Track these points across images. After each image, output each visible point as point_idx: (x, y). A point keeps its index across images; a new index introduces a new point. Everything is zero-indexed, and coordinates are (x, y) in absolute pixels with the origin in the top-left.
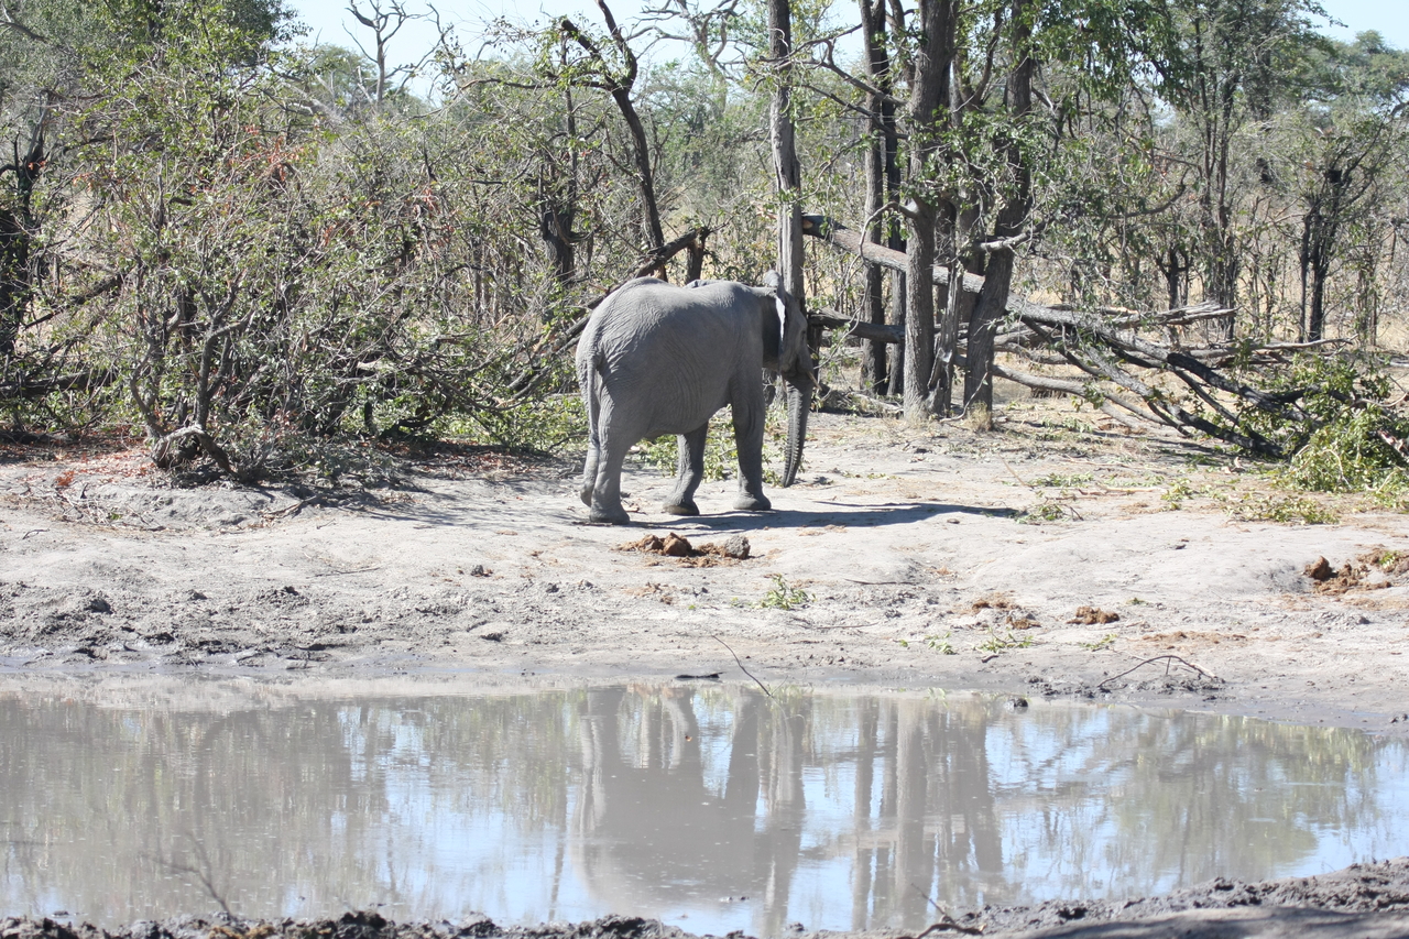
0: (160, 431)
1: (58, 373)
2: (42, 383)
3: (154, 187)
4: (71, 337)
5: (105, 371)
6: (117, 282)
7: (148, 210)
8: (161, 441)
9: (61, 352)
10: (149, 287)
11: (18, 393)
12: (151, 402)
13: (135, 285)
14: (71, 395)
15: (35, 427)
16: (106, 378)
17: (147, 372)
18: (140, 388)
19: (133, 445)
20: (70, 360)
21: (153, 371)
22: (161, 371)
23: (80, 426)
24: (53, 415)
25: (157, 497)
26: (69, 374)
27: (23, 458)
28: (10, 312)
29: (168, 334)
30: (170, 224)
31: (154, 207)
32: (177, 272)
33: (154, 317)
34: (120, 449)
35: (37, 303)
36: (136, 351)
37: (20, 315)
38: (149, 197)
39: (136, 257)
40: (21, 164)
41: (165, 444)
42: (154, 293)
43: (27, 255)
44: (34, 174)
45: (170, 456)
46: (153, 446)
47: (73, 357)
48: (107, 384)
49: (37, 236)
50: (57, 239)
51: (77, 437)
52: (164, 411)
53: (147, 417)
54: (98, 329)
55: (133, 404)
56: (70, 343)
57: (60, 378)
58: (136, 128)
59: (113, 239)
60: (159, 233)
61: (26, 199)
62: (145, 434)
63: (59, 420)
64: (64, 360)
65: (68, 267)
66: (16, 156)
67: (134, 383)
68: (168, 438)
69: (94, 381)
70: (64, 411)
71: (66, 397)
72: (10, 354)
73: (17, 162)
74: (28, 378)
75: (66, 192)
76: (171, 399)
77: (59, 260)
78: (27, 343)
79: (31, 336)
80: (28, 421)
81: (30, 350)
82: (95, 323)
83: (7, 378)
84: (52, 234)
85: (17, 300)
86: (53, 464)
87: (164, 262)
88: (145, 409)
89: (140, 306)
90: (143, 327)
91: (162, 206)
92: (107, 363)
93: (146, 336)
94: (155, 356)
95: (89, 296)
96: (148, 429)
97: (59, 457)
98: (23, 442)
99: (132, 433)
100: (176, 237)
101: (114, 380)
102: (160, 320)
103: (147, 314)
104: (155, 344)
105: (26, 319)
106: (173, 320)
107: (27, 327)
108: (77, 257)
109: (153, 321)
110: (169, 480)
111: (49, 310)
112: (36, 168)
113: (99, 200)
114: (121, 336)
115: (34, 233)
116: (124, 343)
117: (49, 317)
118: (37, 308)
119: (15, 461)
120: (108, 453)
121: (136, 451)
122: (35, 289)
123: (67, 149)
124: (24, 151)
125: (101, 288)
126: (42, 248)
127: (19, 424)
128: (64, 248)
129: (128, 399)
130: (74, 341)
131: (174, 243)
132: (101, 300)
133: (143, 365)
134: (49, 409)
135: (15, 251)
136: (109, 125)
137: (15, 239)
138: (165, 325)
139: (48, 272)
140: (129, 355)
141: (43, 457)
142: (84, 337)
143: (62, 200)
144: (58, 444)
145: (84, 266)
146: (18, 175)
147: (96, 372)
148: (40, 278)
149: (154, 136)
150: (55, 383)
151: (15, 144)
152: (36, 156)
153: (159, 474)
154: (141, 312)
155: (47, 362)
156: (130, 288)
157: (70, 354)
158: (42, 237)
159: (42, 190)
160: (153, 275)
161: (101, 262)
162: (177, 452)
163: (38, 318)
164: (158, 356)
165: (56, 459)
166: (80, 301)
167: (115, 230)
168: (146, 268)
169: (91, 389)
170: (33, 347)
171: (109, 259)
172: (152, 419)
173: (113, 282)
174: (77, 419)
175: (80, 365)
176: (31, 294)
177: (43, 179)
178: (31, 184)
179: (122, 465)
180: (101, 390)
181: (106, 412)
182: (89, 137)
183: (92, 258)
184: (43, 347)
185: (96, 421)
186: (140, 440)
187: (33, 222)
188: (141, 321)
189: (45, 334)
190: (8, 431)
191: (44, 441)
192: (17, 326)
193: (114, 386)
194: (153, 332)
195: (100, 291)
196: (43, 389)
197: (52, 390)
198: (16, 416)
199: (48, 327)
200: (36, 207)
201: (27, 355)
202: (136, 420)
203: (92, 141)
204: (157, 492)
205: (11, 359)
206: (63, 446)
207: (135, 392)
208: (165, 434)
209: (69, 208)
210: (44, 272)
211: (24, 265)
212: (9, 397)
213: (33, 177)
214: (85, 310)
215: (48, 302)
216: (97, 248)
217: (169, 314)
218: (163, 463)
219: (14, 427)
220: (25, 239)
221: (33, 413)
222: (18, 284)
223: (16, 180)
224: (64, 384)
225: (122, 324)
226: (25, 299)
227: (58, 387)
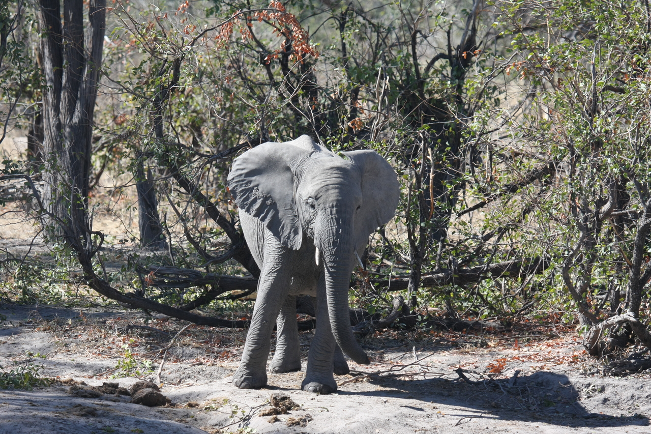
0: (592, 319)
1: (490, 261)
2: (475, 270)
3: (588, 75)
4: (503, 226)
5: (538, 259)
6: (550, 170)
7: (580, 98)
8: (594, 328)
9: (493, 240)
10: (581, 175)
11: (451, 280)
12: (583, 290)
13: (568, 174)
14: (503, 282)
15: (468, 314)
16: (538, 266)
17: (579, 260)
18: (572, 276)
19: (565, 333)
20: (502, 248)
21: (585, 259)
22: (593, 258)
23: (512, 314)
24: (485, 302)
25: (589, 385)
26: (502, 262)
27: (455, 345)
28: (442, 200)
29: (600, 222)
30: (603, 112)
31: (587, 95)
32: (609, 160)
33: (586, 204)
34: (552, 337)
35: (469, 192)
36: (568, 239)
37: (452, 203)
38: (581, 85)
39: (569, 145)
40: (454, 53)
41: (597, 332)
42: (586, 181)
43: (459, 143)
44: (467, 63)
45: (603, 343)
46: (585, 333)
47: (505, 244)
48: (539, 272)
49: (470, 124)
50: (491, 126)
51: (509, 324)
52: (596, 298)
53: (579, 304)
54: (529, 217)
55: (565, 291)
56: (502, 232)
57: (492, 265)
58: (569, 17)
59: (544, 127)
60: (591, 121)
61: (459, 88)
62: (577, 322)
63: (491, 308)
64: (496, 248)
65: (501, 156)
66: (449, 46)
67: (566, 271)
68: (600, 326)
69: (526, 269)
70: (496, 298)
71: (499, 285)
72: (443, 241)
73: (450, 50)
74: (461, 265)
75: (498, 81)
76: (603, 287)
77: (491, 149)
78: (460, 231)
79: (464, 224)
80: (460, 308)
81: (463, 237)
82: (527, 211)
83: (440, 265)
84: (484, 123)
85: (450, 187)
86: (486, 351)
87: (596, 150)
88: (577, 297)
89: (573, 194)
90: (576, 215)
91: (595, 94)
92: (539, 251)
93: (579, 224)
94: (587, 244)
95: (522, 184)
96: (580, 317)
97: (491, 344)
98: (455, 329)
99: (563, 319)
100: (608, 125)
101: (546, 267)
102: (592, 208)
103: (579, 202)
104: (587, 231)
105: (458, 207)
106: (605, 208)
107: (460, 215)
108: (509, 145)
109: (585, 209)
110: (601, 368)
111: (482, 198)
112: (469, 56)
113: (530, 88)
114: (552, 223)
115: (467, 121)
116: (557, 231)
117: (482, 205)
118: (469, 197)
119: (447, 348)
120: (540, 340)
121: (568, 338)
122: (467, 176)
123: (498, 37)
124: (457, 41)
125: (534, 176)
126: (474, 137)
127: (451, 310)
128: (495, 136)
129: (560, 287)
130: (507, 229)
131: (606, 132)
132: (534, 189)
133: (575, 252)
134: (482, 296)
135: (448, 139)
136: (542, 13)
137: (447, 127)
138: (597, 213)
139: (480, 160)
140: (560, 243)
141: (476, 344)
142: (515, 225)
143: (495, 89)
144: (490, 331)
145: (517, 154)
146: (451, 64)
147: (528, 260)
148: (473, 166)
149: (587, 25)
150: (487, 271)
151: (449, 33)
152: (469, 45)
153: (592, 362)
154: (573, 200)
155: (479, 250)
156: (563, 175)
157: (501, 242)
158: (475, 125)
159: (475, 79)
160: (586, 164)
161: (534, 150)
162: (609, 340)
163: (470, 206)
164: (590, 244)
165: (488, 346)
166: (512, 189)
167: (546, 117)
168: (579, 157)
169: (524, 277)
170: (466, 234)
171: (542, 147)
172: (584, 307)
173: (545, 170)
174: (509, 306)
175: (513, 253)
176: (464, 182)
177: (476, 68)
178: (464, 73)
179: (554, 352)
180: (534, 278)
181: (538, 299)
182: (522, 26)
183: (525, 146)
184: (475, 235)
185: (528, 308)
186: (572, 328)
187: (465, 111)
188: (573, 208)
189: (478, 222)
190: (440, 318)
191: (476, 329)
192: (449, 213)
193: (546, 273)
194: (586, 219)
195: (532, 180)
196: (476, 277)
197: (485, 278)
198: (449, 303)
199: (480, 215)
200: (468, 95)
201: (460, 242)
202: (568, 308)
203: (525, 29)
204: (589, 380)
205: (443, 247)
206: (495, 334)
207: (567, 279)
208: (597, 322)
209: (502, 97)
210: (476, 159)
211: (456, 153)
212: (442, 284)
213: (466, 65)
214: (518, 198)
215: (481, 190)
216: (529, 136)
217: (601, 203)
218: (595, 351)
219: (447, 314)
220: (458, 128)
221: (466, 300)
222: (451, 172)
223: (449, 69)
224: (497, 272)
225: (554, 212)
226: (458, 188)
227: (490, 274)
